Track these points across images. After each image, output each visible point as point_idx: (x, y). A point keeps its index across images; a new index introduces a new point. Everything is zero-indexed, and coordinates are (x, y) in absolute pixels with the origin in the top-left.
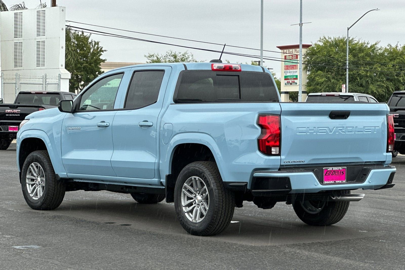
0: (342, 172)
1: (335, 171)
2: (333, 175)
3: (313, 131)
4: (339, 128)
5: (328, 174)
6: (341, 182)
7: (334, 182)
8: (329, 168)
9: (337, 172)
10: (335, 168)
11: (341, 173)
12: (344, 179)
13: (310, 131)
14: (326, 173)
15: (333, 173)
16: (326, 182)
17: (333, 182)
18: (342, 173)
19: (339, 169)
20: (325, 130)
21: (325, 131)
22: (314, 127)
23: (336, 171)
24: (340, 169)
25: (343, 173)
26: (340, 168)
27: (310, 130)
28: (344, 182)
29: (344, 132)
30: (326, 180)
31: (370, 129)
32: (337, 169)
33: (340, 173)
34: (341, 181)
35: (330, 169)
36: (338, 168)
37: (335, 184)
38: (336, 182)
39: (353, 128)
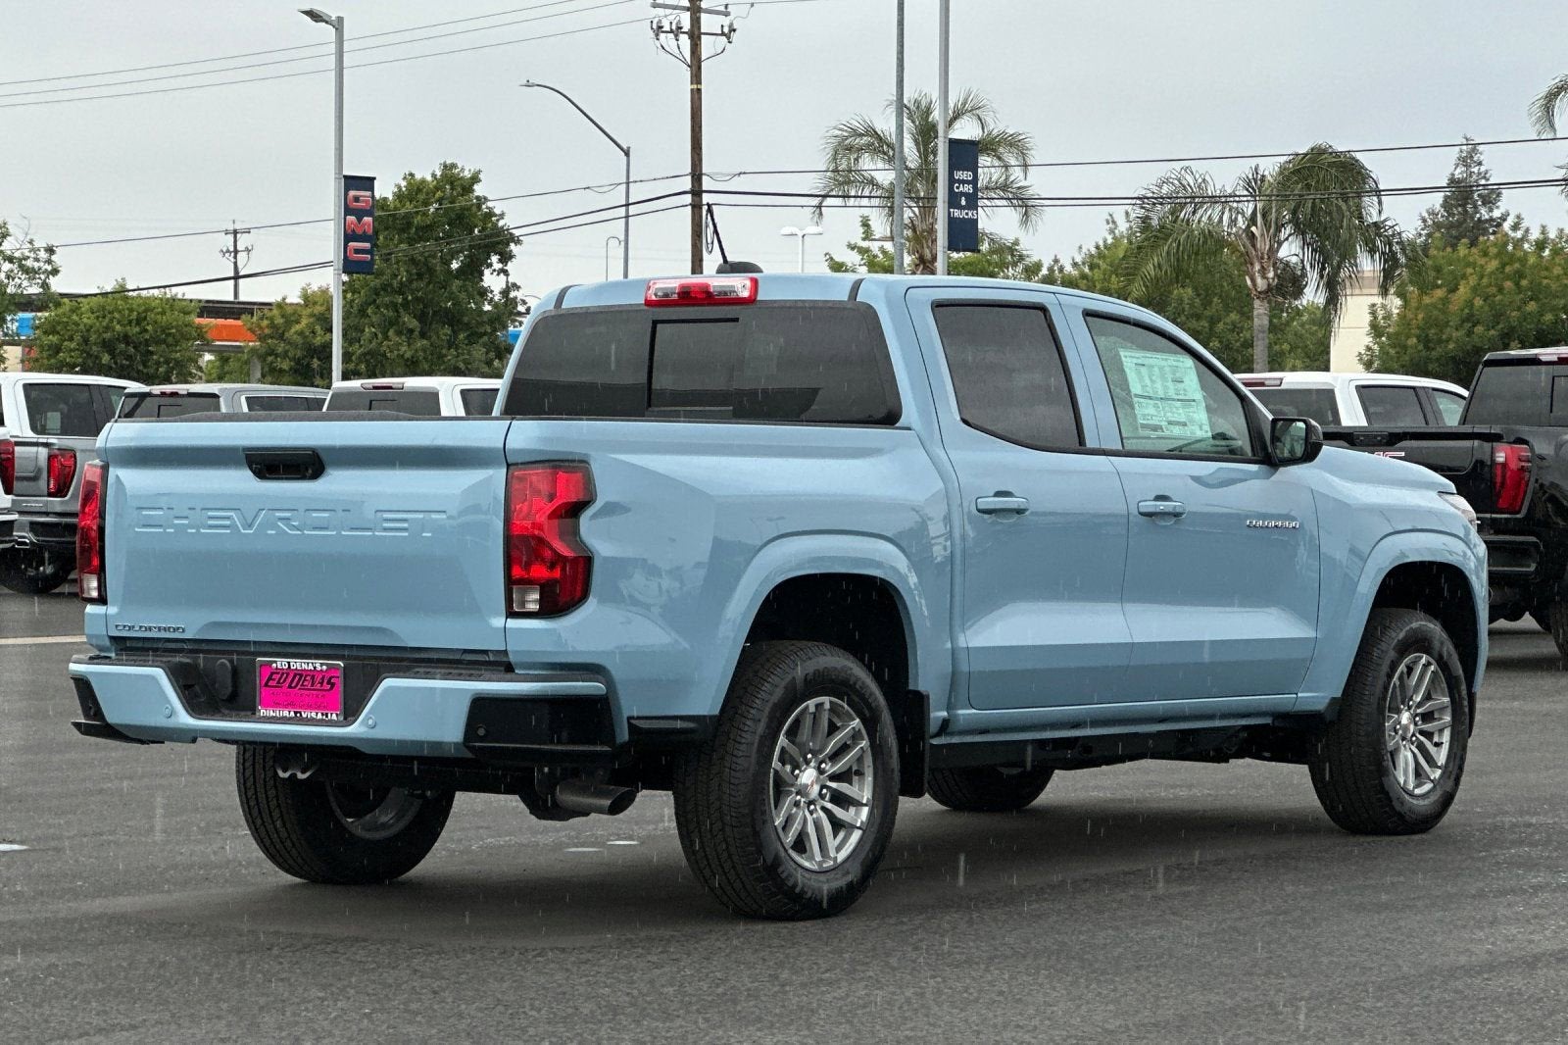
0: (327, 678)
1: (300, 674)
2: (295, 687)
3: (186, 522)
4: (278, 514)
5: (274, 683)
6: (320, 716)
7: (296, 713)
8: (276, 662)
9: (308, 678)
10: (298, 664)
11: (326, 681)
12: (334, 708)
13: (176, 522)
14: (270, 679)
15: (296, 681)
16: (263, 712)
17: (292, 714)
18: (329, 683)
19: (315, 668)
20: (228, 518)
21: (228, 522)
22: (190, 509)
23: (306, 676)
24: (319, 668)
25: (333, 685)
26: (318, 664)
27: (177, 518)
28: (334, 717)
29: (298, 530)
30: (266, 705)
31: (405, 520)
32: (305, 666)
33: (322, 684)
34: (323, 714)
35: (281, 663)
36: (310, 665)
37: (298, 720)
38: (304, 716)
39: (333, 513)
